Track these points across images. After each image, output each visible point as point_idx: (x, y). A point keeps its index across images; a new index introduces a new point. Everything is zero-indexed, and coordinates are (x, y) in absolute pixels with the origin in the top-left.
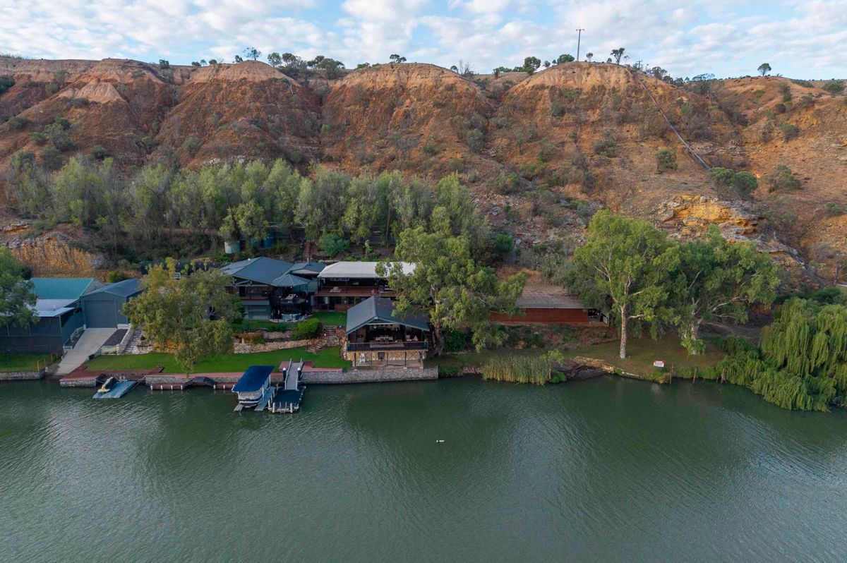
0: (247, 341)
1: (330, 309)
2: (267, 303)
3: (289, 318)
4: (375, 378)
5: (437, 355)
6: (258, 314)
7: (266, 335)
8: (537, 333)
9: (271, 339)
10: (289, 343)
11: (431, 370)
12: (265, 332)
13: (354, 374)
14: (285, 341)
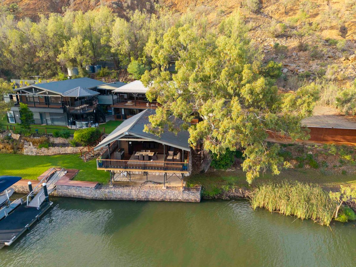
0: (36, 144)
1: (126, 118)
2: (61, 111)
3: (80, 125)
4: (130, 197)
5: (203, 172)
6: (58, 120)
7: (52, 140)
8: (311, 153)
9: (55, 144)
10: (69, 149)
11: (192, 193)
12: (50, 137)
13: (107, 190)
14: (65, 147)
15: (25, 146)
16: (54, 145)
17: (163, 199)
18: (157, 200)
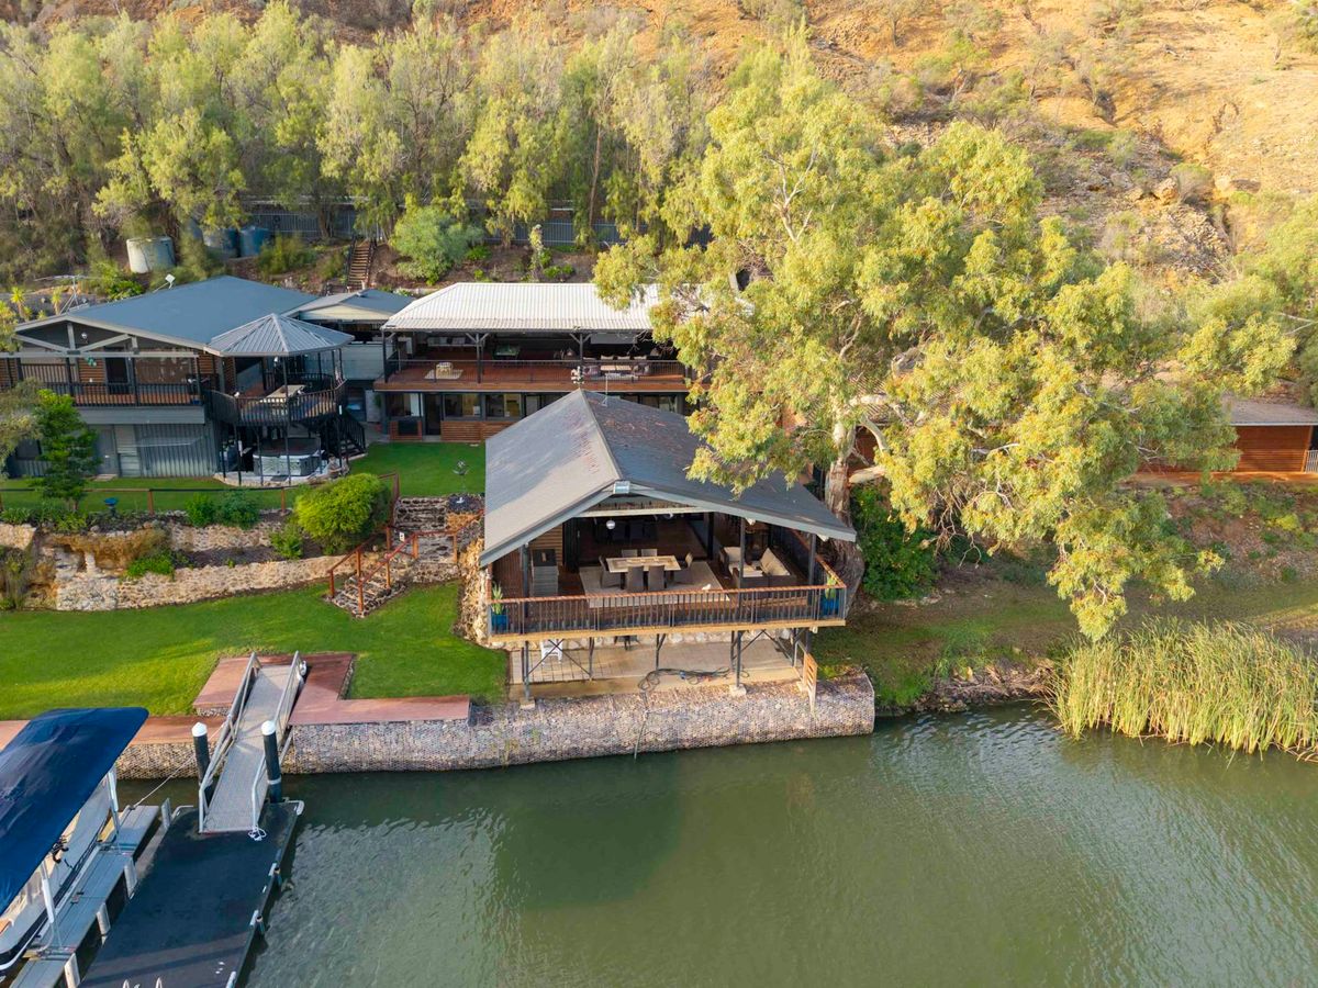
0: (108, 562)
1: (429, 432)
2: (198, 416)
3: (276, 471)
6: (171, 454)
7: (180, 537)
9: (199, 553)
10: (265, 571)
11: (846, 699)
12: (174, 527)
13: (519, 724)
14: (248, 563)
15: (61, 573)
16: (198, 560)
17: (735, 736)
18: (714, 742)
